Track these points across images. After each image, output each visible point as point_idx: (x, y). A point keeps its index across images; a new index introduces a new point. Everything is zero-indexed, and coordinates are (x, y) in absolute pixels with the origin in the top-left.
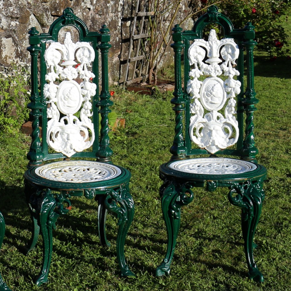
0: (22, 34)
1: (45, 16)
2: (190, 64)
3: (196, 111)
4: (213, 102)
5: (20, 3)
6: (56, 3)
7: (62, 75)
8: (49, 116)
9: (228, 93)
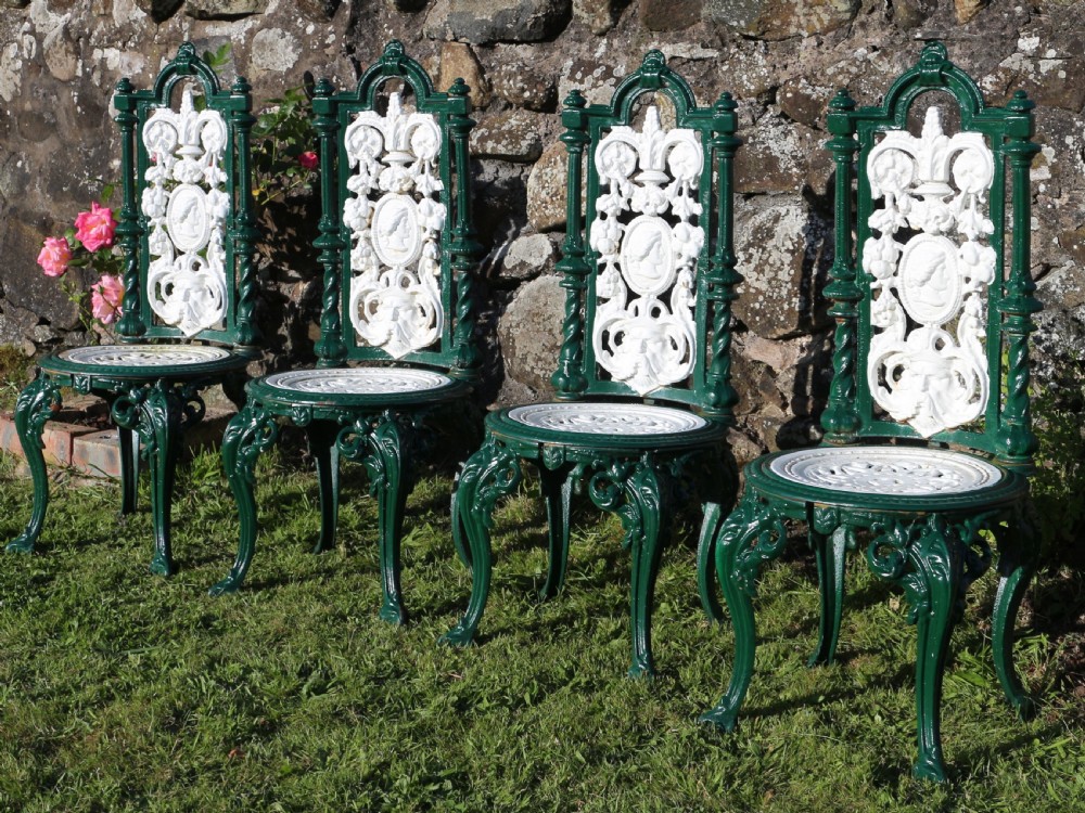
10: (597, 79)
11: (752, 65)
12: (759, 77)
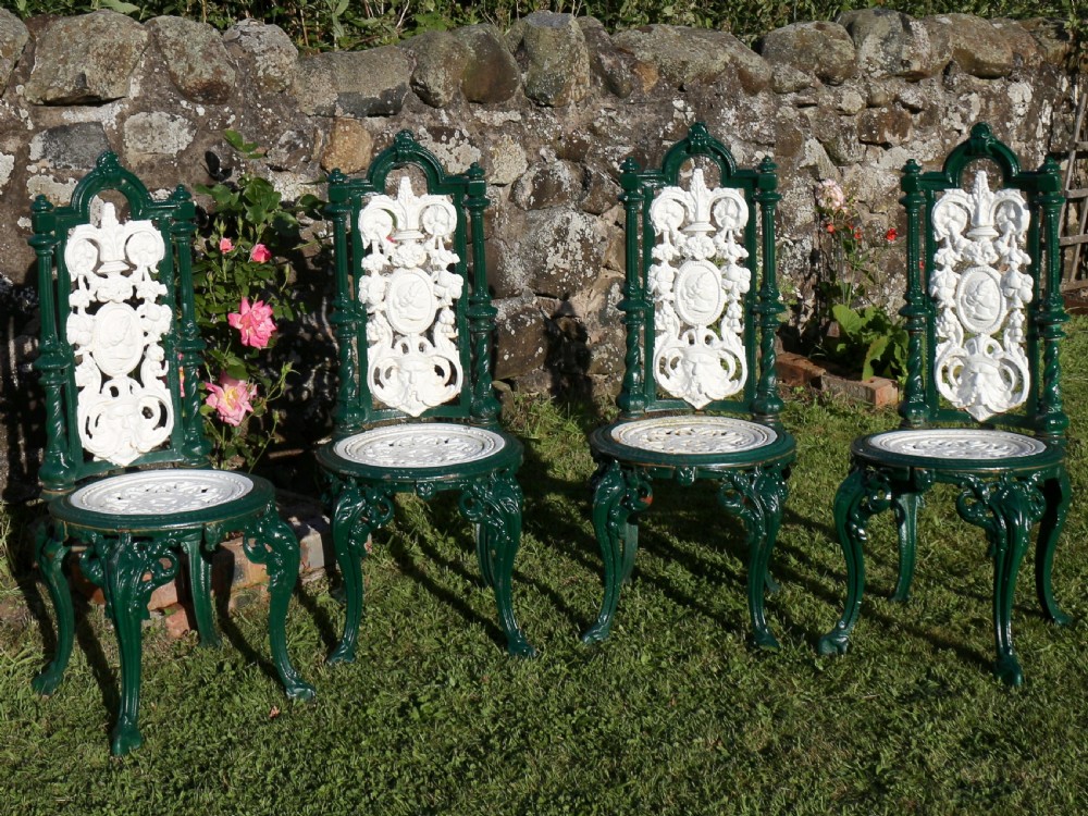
0: (783, 178)
1: (842, 143)
2: (937, 239)
3: (947, 333)
4: (979, 316)
5: (779, 114)
6: (872, 116)
7: (686, 250)
8: (659, 325)
9: (1010, 300)
10: (458, 140)
11: (548, 124)
12: (556, 131)
